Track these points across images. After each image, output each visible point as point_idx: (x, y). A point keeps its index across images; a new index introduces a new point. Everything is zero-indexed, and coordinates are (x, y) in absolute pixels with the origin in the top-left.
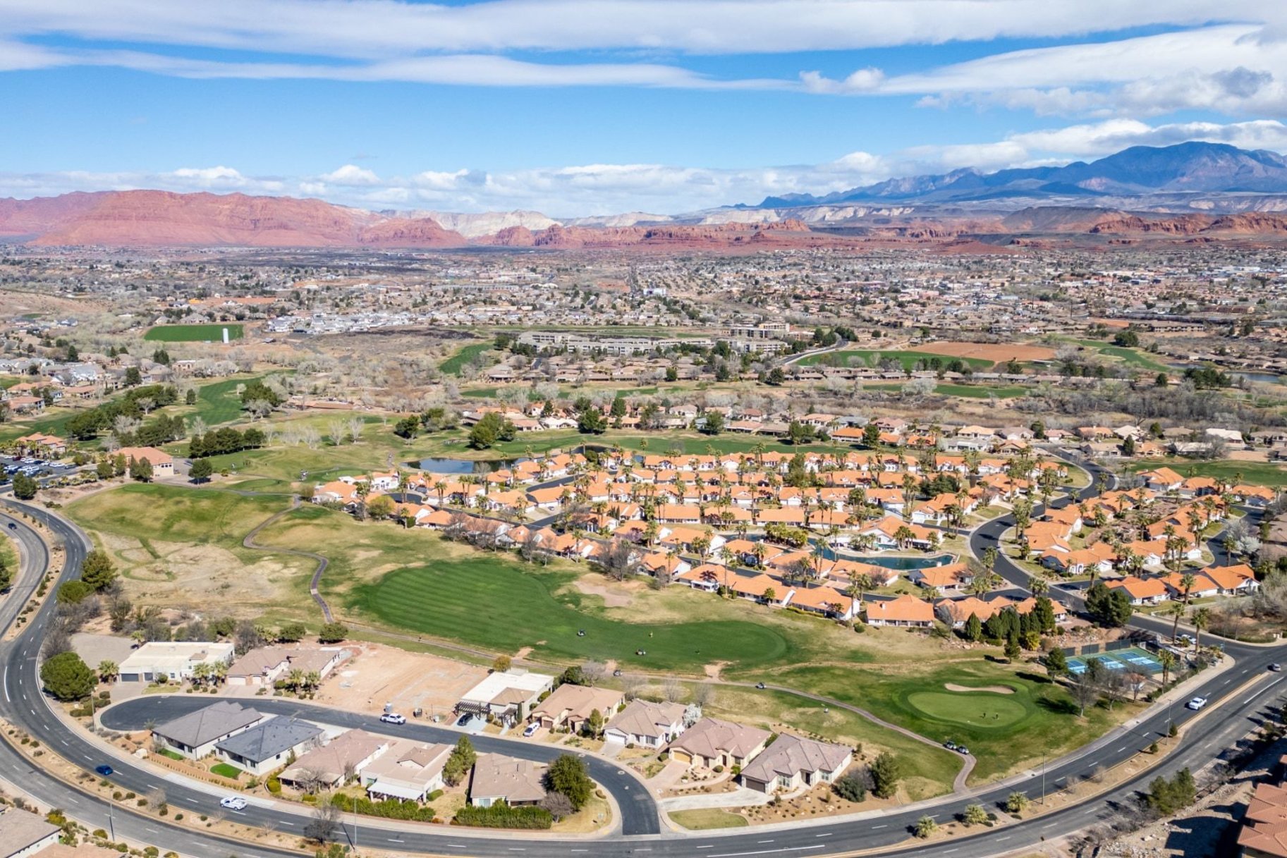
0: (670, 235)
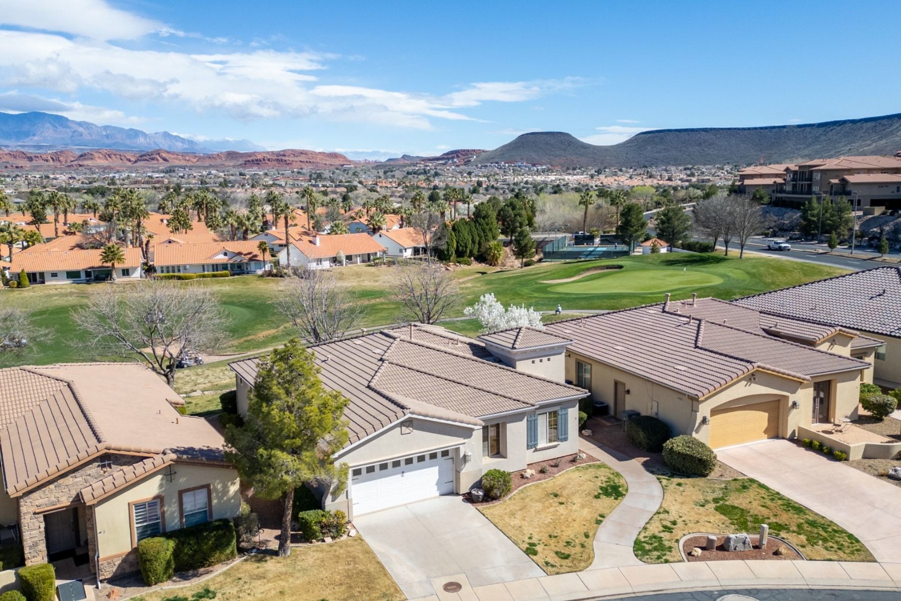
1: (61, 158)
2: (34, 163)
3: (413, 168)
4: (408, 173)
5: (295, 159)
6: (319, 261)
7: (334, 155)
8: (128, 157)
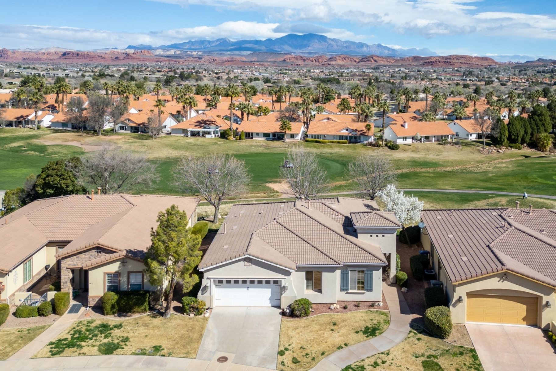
0: (78, 55)
1: (320, 60)
2: (306, 63)
3: (543, 68)
4: (538, 72)
5: (457, 61)
6: (405, 138)
7: (486, 59)
8: (355, 59)
